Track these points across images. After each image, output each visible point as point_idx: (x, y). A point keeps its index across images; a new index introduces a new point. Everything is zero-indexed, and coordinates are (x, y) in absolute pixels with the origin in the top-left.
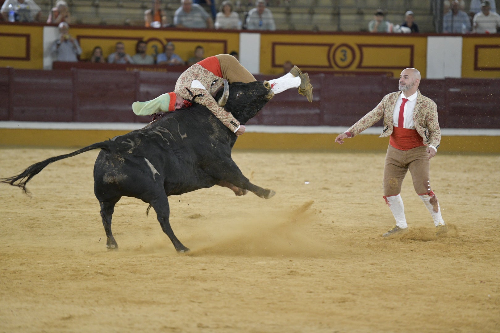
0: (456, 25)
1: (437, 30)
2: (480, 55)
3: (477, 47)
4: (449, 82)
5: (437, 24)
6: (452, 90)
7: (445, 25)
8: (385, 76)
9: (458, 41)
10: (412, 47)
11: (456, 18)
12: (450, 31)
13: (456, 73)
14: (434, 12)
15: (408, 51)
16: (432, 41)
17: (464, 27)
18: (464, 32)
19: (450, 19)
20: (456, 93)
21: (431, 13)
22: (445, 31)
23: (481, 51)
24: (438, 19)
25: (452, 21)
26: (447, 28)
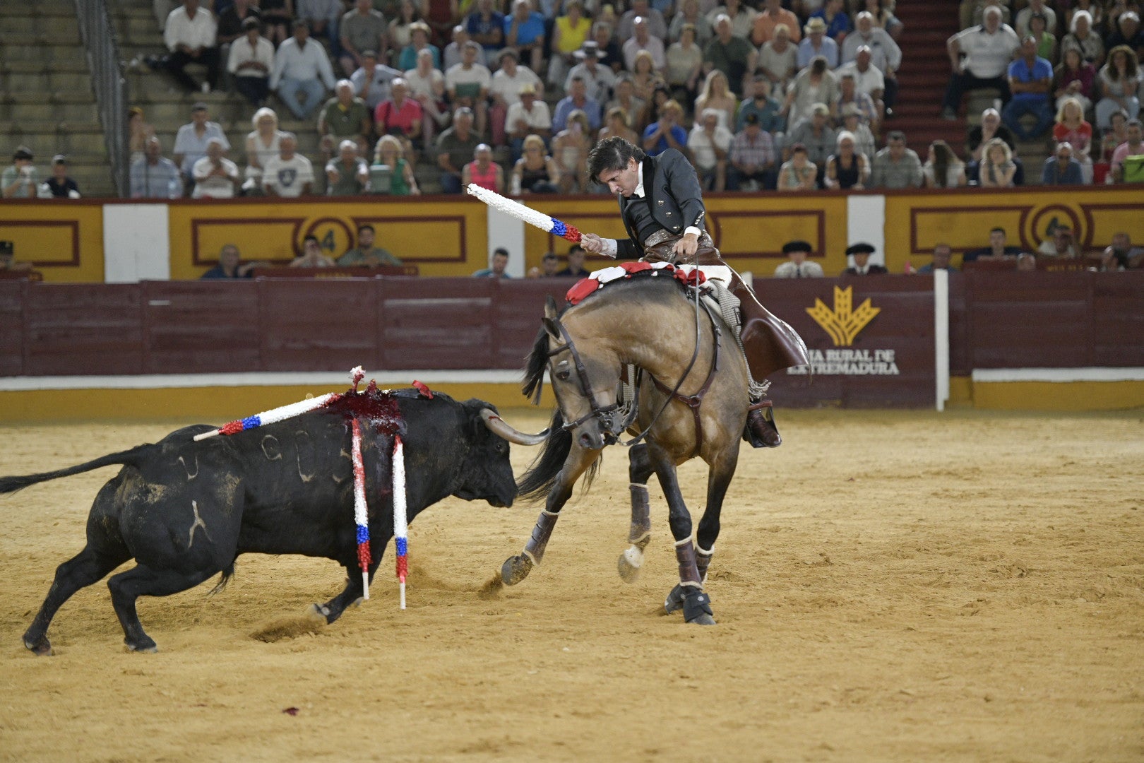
0: (155, 183)
1: (120, 193)
2: (201, 239)
3: (196, 223)
4: (148, 288)
5: (119, 182)
6: (154, 303)
7: (134, 182)
8: (25, 280)
9: (161, 211)
10: (74, 224)
11: (154, 171)
12: (143, 193)
13: (159, 270)
14: (113, 159)
15: (68, 231)
16: (112, 213)
17: (172, 185)
18: (172, 196)
19: (143, 171)
20: (163, 308)
21: (107, 162)
22: (135, 195)
23: (204, 230)
24: (121, 172)
25: (147, 176)
26: (139, 188)
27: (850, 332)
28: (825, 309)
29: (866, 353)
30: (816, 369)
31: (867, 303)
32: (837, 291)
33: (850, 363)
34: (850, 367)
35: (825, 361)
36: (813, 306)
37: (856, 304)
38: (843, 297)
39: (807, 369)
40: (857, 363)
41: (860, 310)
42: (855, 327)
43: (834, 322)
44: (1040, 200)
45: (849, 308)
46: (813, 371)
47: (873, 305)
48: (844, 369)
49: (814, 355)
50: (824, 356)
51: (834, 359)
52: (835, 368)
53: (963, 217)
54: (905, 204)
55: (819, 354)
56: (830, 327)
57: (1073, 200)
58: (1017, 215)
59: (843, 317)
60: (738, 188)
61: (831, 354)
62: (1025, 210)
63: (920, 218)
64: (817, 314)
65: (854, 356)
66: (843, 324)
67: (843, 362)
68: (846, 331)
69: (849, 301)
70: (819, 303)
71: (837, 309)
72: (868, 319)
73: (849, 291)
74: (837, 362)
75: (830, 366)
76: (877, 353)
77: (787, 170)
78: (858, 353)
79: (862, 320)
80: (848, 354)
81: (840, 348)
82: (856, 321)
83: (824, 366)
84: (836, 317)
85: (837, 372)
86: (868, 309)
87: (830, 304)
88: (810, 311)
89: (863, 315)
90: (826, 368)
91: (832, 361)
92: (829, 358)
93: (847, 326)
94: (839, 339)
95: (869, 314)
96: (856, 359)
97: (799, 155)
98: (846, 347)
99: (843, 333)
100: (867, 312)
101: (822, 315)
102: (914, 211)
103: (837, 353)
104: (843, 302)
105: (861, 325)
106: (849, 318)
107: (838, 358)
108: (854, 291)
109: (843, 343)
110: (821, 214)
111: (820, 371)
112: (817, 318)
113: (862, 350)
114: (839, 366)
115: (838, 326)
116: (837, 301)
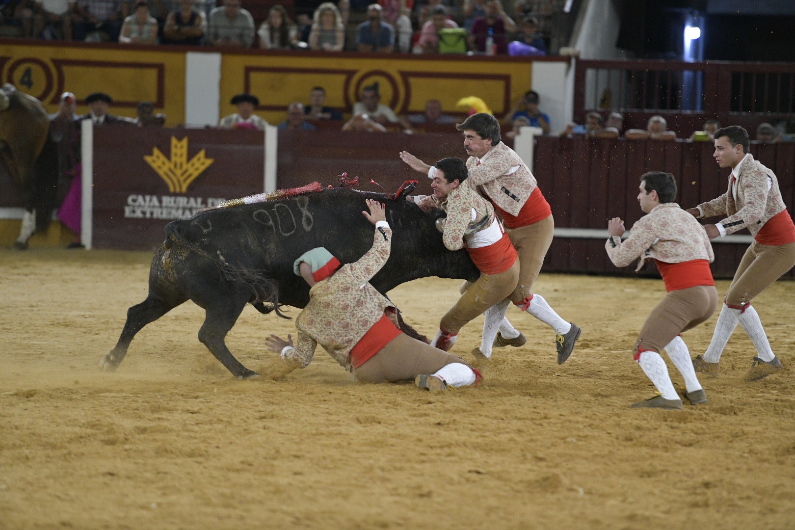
27: (185, 180)
28: (162, 158)
29: (199, 200)
30: (152, 213)
31: (202, 154)
32: (174, 141)
33: (184, 209)
34: (183, 213)
35: (161, 207)
36: (151, 154)
37: (191, 154)
38: (180, 147)
39: (144, 213)
40: (191, 209)
41: (195, 160)
42: (190, 175)
43: (170, 170)
44: (363, 65)
45: (184, 158)
46: (148, 215)
47: (207, 156)
48: (178, 215)
49: (151, 200)
50: (160, 202)
51: (169, 205)
52: (170, 213)
53: (293, 78)
54: (240, 62)
55: (155, 200)
56: (166, 174)
57: (394, 67)
58: (342, 78)
59: (178, 166)
60: (83, 38)
61: (166, 200)
62: (350, 74)
63: (254, 76)
64: (154, 161)
65: (188, 202)
66: (179, 172)
67: (178, 208)
68: (182, 179)
69: (184, 151)
70: (156, 152)
71: (173, 158)
72: (202, 168)
73: (185, 142)
74: (171, 208)
75: (165, 211)
76: (210, 201)
77: (129, 23)
78: (192, 200)
79: (197, 169)
80: (182, 201)
81: (175, 195)
82: (191, 170)
83: (159, 210)
84: (172, 166)
85: (172, 217)
86: (203, 159)
87: (167, 153)
88: (148, 159)
89: (197, 165)
90: (162, 213)
91: (167, 207)
92: (164, 204)
93: (183, 174)
94: (175, 187)
95: (203, 164)
96: (189, 206)
97: (142, 9)
98: (181, 194)
99: (179, 181)
100: (201, 163)
101: (159, 163)
102: (248, 70)
103: (172, 199)
104: (179, 152)
105: (196, 174)
106: (185, 167)
107: (172, 204)
108: (190, 143)
109: (178, 190)
110: (160, 68)
111: (155, 216)
112: (155, 166)
113: (195, 198)
114: (174, 212)
115: (174, 174)
116: (173, 150)
